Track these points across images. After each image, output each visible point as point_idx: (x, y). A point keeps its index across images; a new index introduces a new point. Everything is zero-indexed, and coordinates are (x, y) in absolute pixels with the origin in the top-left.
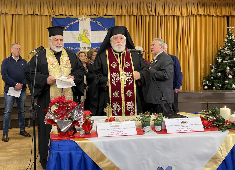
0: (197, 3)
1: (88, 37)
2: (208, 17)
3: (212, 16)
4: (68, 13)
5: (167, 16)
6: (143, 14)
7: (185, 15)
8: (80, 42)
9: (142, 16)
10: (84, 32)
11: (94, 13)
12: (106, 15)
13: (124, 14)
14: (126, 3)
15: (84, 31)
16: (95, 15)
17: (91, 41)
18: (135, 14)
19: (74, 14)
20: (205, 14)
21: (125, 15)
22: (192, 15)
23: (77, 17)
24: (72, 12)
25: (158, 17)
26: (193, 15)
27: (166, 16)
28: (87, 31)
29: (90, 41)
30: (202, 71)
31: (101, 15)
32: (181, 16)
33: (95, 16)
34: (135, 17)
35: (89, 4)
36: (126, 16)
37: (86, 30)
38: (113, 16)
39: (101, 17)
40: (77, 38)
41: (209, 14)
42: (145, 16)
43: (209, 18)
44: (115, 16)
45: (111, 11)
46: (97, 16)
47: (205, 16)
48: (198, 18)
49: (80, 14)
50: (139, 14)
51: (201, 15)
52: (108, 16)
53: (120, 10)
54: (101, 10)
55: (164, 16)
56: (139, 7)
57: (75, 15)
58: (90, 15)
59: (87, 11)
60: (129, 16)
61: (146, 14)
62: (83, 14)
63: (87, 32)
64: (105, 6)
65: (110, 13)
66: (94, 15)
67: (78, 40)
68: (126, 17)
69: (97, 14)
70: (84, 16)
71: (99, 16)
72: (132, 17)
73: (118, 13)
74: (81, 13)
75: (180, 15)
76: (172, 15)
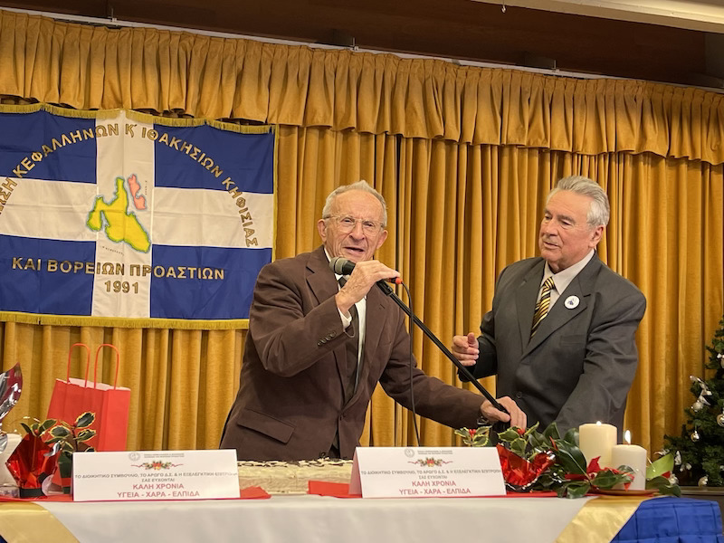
0: (639, 102)
1: (137, 213)
2: (684, 167)
3: (704, 165)
4: (44, 90)
5: (511, 146)
6: (406, 131)
7: (591, 150)
8: (98, 237)
9: (399, 137)
10: (121, 193)
11: (174, 102)
12: (231, 120)
13: (319, 120)
14: (330, 71)
15: (120, 182)
16: (181, 114)
17: (151, 233)
18: (370, 126)
19: (73, 97)
20: (675, 153)
21: (323, 129)
22: (621, 155)
23: (90, 115)
24: (63, 85)
25: (471, 148)
26: (625, 153)
27: (506, 151)
28: (135, 188)
29: (146, 234)
30: (661, 409)
31: (211, 116)
32: (573, 154)
33: (180, 116)
34: (368, 140)
35: (151, 59)
36: (329, 131)
37: (129, 179)
38: (267, 128)
39: (207, 127)
40: (84, 218)
41: (688, 152)
42: (417, 140)
43: (692, 172)
44: (277, 128)
45: (258, 100)
46: (189, 120)
47: (674, 162)
48: (645, 170)
49: (106, 103)
50: (388, 128)
51: (655, 158)
52: (243, 122)
53: (300, 101)
54: (211, 94)
55: (501, 148)
56: (387, 95)
57: (78, 105)
58: (153, 112)
59: (143, 89)
60: (340, 136)
61: (421, 132)
62: (120, 104)
63: (135, 190)
64: (229, 77)
65: (250, 110)
66: (176, 115)
67: (88, 224)
68: (329, 136)
69: (190, 111)
70: (123, 113)
71: (197, 122)
72: (356, 140)
73: (289, 113)
74: (109, 95)
75: (566, 147)
76: (532, 145)
